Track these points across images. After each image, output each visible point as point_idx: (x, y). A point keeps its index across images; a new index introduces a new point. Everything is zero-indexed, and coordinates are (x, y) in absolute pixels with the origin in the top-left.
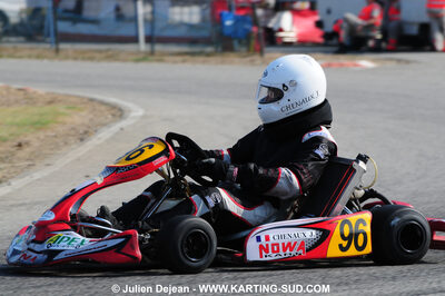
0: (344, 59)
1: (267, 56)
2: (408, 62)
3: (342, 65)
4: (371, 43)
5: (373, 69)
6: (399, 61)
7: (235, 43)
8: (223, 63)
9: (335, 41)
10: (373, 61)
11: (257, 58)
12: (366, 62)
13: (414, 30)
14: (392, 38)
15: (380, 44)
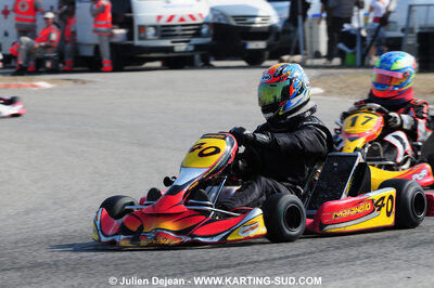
0: (22, 80)
2: (84, 82)
3: (20, 86)
4: (48, 64)
5: (50, 89)
6: (75, 81)
9: (13, 63)
10: (50, 82)
12: (43, 83)
13: (89, 52)
14: (68, 59)
15: (57, 65)
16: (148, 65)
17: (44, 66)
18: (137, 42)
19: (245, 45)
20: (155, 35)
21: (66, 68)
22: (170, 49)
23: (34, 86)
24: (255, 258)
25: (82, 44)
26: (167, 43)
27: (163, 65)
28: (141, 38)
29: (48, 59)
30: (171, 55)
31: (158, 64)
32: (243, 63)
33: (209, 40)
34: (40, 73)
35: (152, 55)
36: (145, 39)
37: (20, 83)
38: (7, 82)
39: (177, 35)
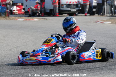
0: (30, 18)
1: (10, 17)
2: (47, 19)
3: (30, 20)
4: (37, 14)
5: (38, 21)
6: (44, 19)
7: (2, 14)
9: (28, 14)
10: (38, 19)
11: (7, 18)
12: (36, 19)
13: (48, 11)
14: (43, 13)
15: (40, 14)
16: (64, 15)
17: (36, 15)
18: (61, 9)
20: (66, 7)
21: (42, 15)
22: (70, 11)
23: (33, 20)
24: (92, 67)
25: (47, 9)
26: (69, 9)
27: (68, 15)
28: (62, 8)
29: (37, 13)
30: (70, 12)
31: (66, 15)
32: (89, 15)
34: (35, 16)
35: (65, 12)
36: (63, 8)
37: (30, 19)
38: (26, 19)
39: (72, 7)
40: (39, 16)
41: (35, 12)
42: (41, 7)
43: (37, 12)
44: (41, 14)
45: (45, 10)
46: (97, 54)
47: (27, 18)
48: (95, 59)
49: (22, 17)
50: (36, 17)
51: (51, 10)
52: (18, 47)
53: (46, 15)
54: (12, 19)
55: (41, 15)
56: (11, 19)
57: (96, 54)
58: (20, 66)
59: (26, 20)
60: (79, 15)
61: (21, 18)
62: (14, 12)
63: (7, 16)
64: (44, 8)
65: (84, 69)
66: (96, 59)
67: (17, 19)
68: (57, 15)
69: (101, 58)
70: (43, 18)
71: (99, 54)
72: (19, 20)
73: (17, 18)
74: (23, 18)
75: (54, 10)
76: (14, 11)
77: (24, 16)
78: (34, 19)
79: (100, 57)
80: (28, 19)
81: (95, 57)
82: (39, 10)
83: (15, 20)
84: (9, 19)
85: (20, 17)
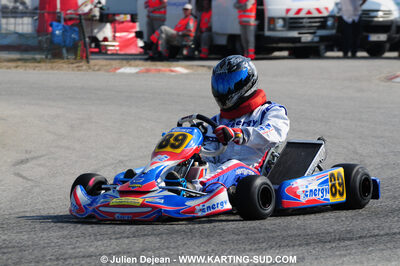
0: (161, 66)
1: (92, 62)
3: (159, 71)
4: (185, 52)
5: (186, 74)
7: (64, 51)
8: (52, 68)
10: (187, 67)
11: (83, 64)
12: (180, 68)
13: (223, 41)
14: (204, 47)
15: (194, 52)
16: (277, 54)
17: (182, 53)
18: (267, 33)
19: (367, 37)
20: (284, 26)
21: (202, 55)
22: (298, 40)
23: (172, 71)
25: (217, 34)
26: (294, 34)
27: (290, 54)
28: (270, 29)
29: (185, 46)
30: (298, 45)
31: (285, 53)
32: (365, 54)
33: (334, 32)
34: (178, 60)
35: (280, 45)
36: (274, 30)
37: (160, 68)
38: (147, 67)
39: (304, 27)
40: (190, 58)
41: (175, 43)
42: (198, 28)
43: (184, 43)
44: (200, 52)
45: (211, 39)
46: (333, 185)
47: (149, 65)
48: (328, 200)
49: (132, 62)
50: (181, 63)
51: (233, 38)
52: (121, 161)
53: (216, 54)
54: (99, 70)
55: (196, 53)
56: (97, 68)
57: (330, 184)
58: (128, 227)
59: (148, 71)
60: (329, 54)
61: (130, 66)
62: (106, 43)
63: (82, 58)
64: (210, 29)
65: (351, 239)
66: (333, 200)
67: (116, 69)
68: (252, 53)
69: (344, 199)
70: (203, 66)
71: (340, 184)
72: (122, 70)
73: (115, 63)
74: (137, 66)
75: (242, 37)
76: (106, 39)
77: (140, 59)
78: (173, 69)
79: (341, 194)
80: (154, 68)
81: (329, 196)
82: (192, 38)
83: (108, 71)
84: (90, 68)
85: (124, 62)
